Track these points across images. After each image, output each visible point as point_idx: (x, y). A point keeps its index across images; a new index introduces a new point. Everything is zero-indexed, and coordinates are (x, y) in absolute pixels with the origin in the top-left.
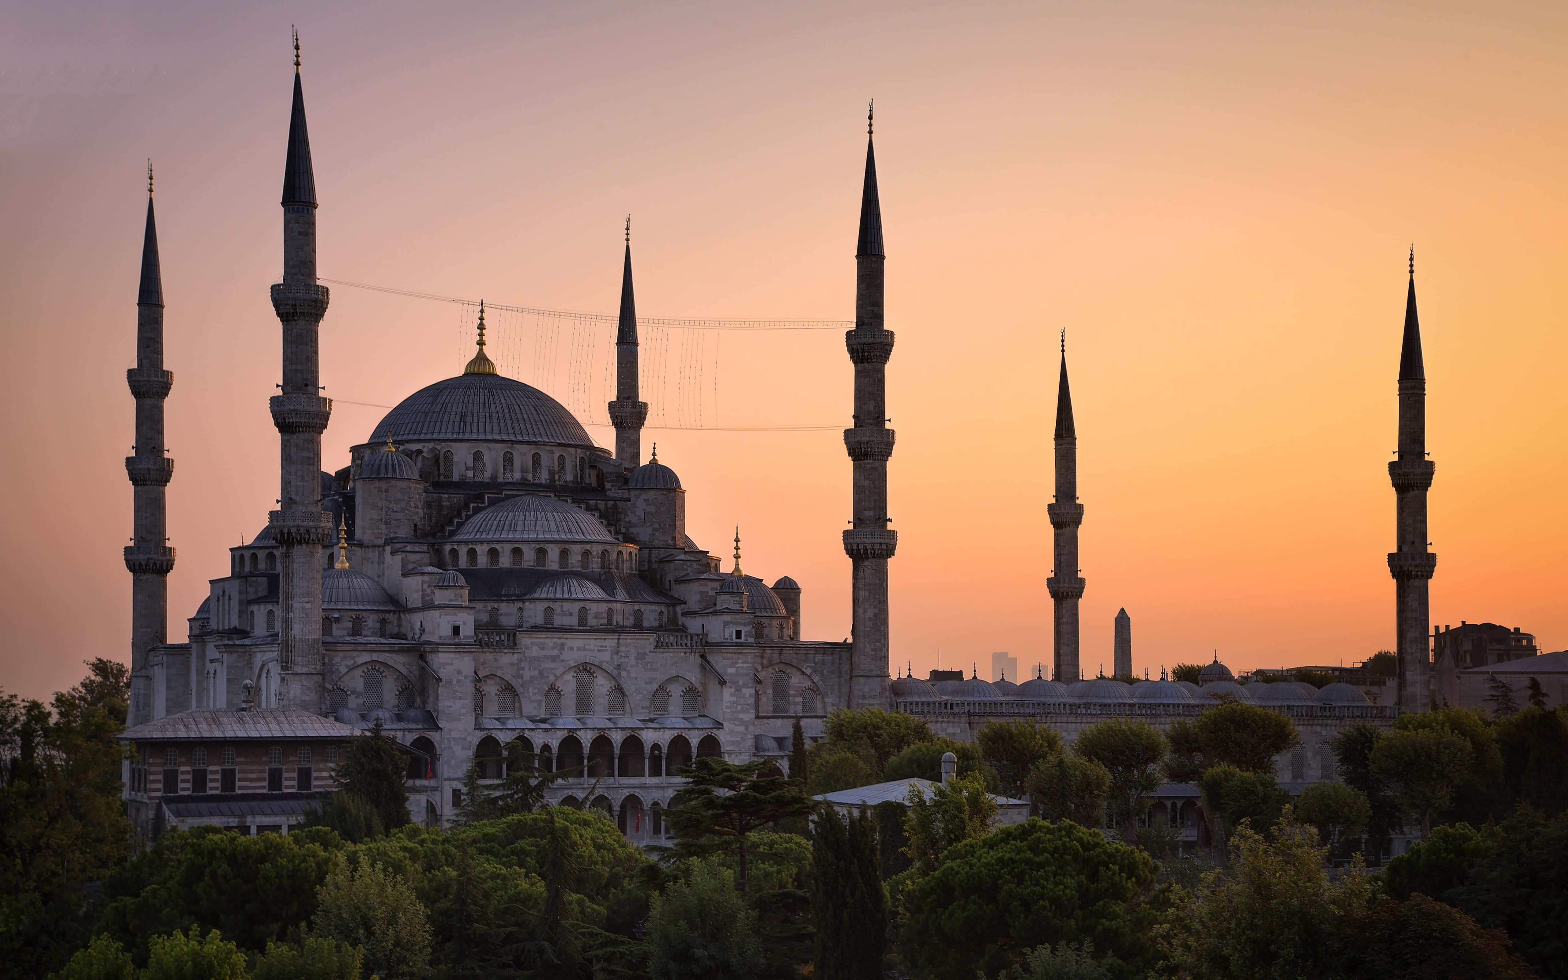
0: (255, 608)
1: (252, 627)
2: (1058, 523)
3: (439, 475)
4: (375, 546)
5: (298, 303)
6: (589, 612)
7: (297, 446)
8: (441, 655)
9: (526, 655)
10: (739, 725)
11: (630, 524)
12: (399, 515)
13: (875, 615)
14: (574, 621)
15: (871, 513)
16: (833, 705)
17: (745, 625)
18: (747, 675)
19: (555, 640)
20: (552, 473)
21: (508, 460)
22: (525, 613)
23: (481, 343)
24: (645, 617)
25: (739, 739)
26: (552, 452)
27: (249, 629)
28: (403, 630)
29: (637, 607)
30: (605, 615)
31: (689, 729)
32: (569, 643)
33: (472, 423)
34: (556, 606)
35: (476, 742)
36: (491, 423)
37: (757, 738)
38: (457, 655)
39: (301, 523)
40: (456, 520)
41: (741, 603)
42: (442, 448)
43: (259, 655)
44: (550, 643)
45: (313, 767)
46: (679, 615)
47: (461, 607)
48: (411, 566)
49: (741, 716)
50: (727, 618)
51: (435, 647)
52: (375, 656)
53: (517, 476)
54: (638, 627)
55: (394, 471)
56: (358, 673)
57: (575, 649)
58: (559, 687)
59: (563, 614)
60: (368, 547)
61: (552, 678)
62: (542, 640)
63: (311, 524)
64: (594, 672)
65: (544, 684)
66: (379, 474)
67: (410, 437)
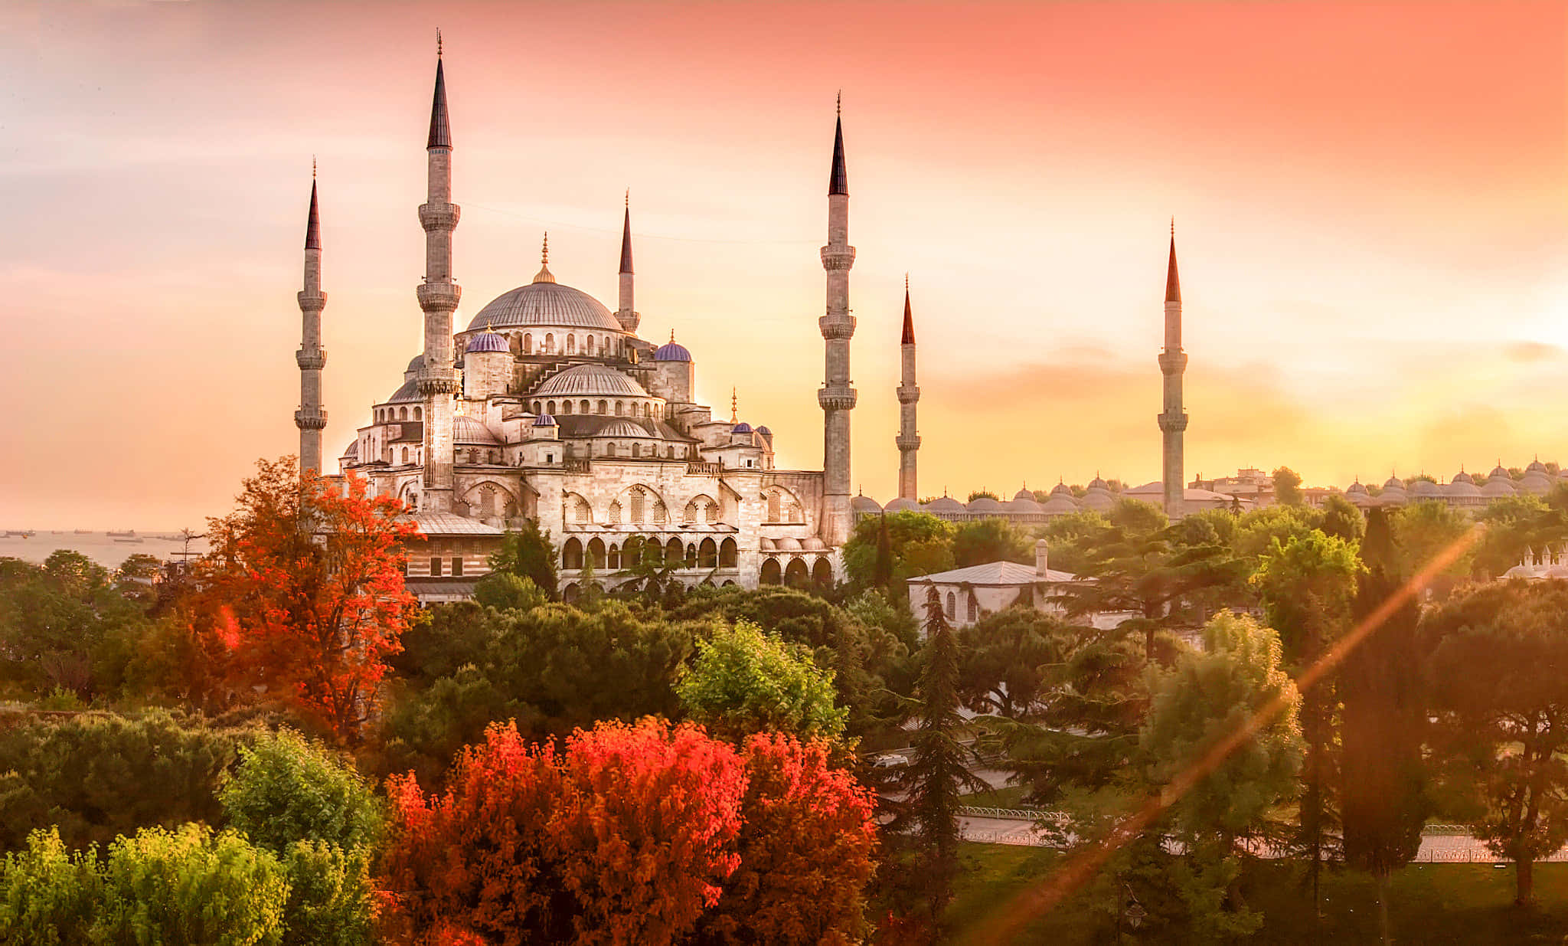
0: (393, 446)
1: (392, 461)
2: (904, 401)
3: (521, 351)
4: (479, 401)
5: (439, 217)
6: (639, 447)
7: (437, 321)
8: (539, 476)
9: (596, 478)
10: (750, 531)
11: (657, 387)
12: (497, 378)
13: (842, 450)
14: (630, 453)
15: (840, 377)
16: (810, 516)
17: (753, 456)
18: (755, 493)
19: (616, 467)
20: (601, 350)
21: (571, 340)
22: (593, 448)
23: (544, 262)
24: (675, 451)
25: (749, 541)
26: (601, 334)
27: (388, 461)
28: (505, 460)
29: (670, 444)
30: (651, 449)
31: (715, 533)
32: (626, 469)
33: (544, 314)
34: (616, 442)
35: (564, 542)
36: (558, 314)
37: (762, 539)
38: (550, 477)
39: (440, 377)
40: (536, 382)
41: (751, 440)
42: (524, 331)
43: (400, 478)
44: (613, 469)
45: (464, 557)
46: (698, 450)
47: (553, 441)
48: (509, 414)
49: (751, 523)
50: (741, 451)
51: (534, 471)
52: (489, 478)
53: (577, 351)
54: (670, 459)
55: (494, 346)
56: (477, 490)
57: (631, 474)
58: (619, 502)
59: (622, 447)
60: (475, 401)
61: (614, 495)
62: (607, 468)
63: (447, 378)
64: (644, 491)
65: (609, 499)
66: (483, 348)
67: (500, 325)
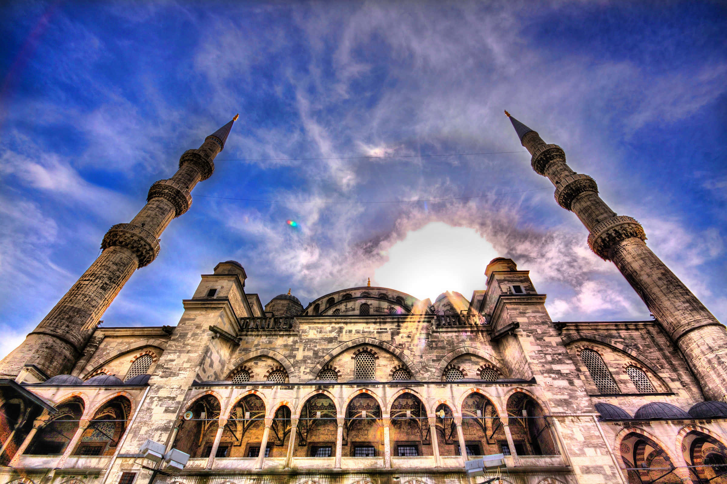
6: (370, 306)
9: (303, 337)
10: (558, 379)
16: (673, 380)
19: (333, 325)
25: (566, 397)
31: (487, 383)
32: (347, 327)
38: (204, 312)
44: (328, 327)
49: (555, 368)
52: (151, 341)
57: (354, 332)
58: (335, 368)
61: (327, 359)
62: (320, 325)
64: (375, 353)
65: (318, 363)
